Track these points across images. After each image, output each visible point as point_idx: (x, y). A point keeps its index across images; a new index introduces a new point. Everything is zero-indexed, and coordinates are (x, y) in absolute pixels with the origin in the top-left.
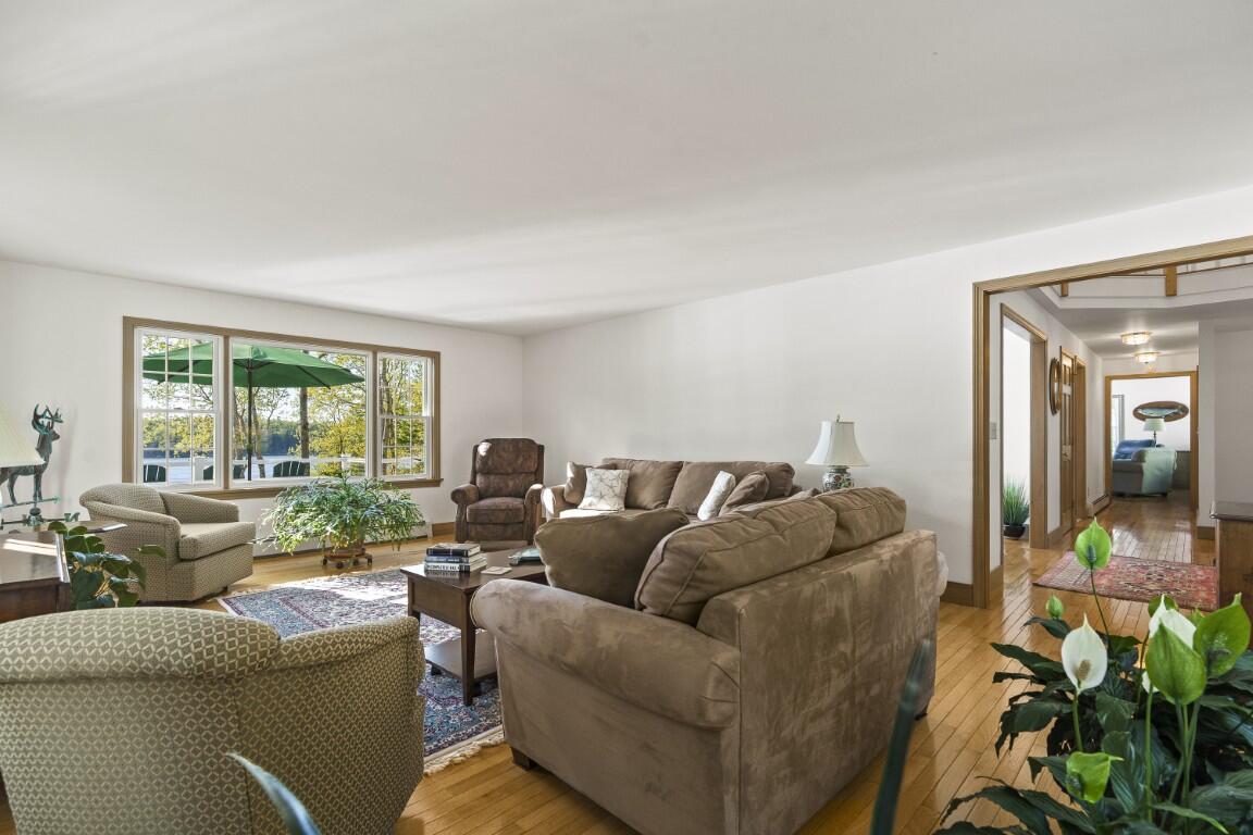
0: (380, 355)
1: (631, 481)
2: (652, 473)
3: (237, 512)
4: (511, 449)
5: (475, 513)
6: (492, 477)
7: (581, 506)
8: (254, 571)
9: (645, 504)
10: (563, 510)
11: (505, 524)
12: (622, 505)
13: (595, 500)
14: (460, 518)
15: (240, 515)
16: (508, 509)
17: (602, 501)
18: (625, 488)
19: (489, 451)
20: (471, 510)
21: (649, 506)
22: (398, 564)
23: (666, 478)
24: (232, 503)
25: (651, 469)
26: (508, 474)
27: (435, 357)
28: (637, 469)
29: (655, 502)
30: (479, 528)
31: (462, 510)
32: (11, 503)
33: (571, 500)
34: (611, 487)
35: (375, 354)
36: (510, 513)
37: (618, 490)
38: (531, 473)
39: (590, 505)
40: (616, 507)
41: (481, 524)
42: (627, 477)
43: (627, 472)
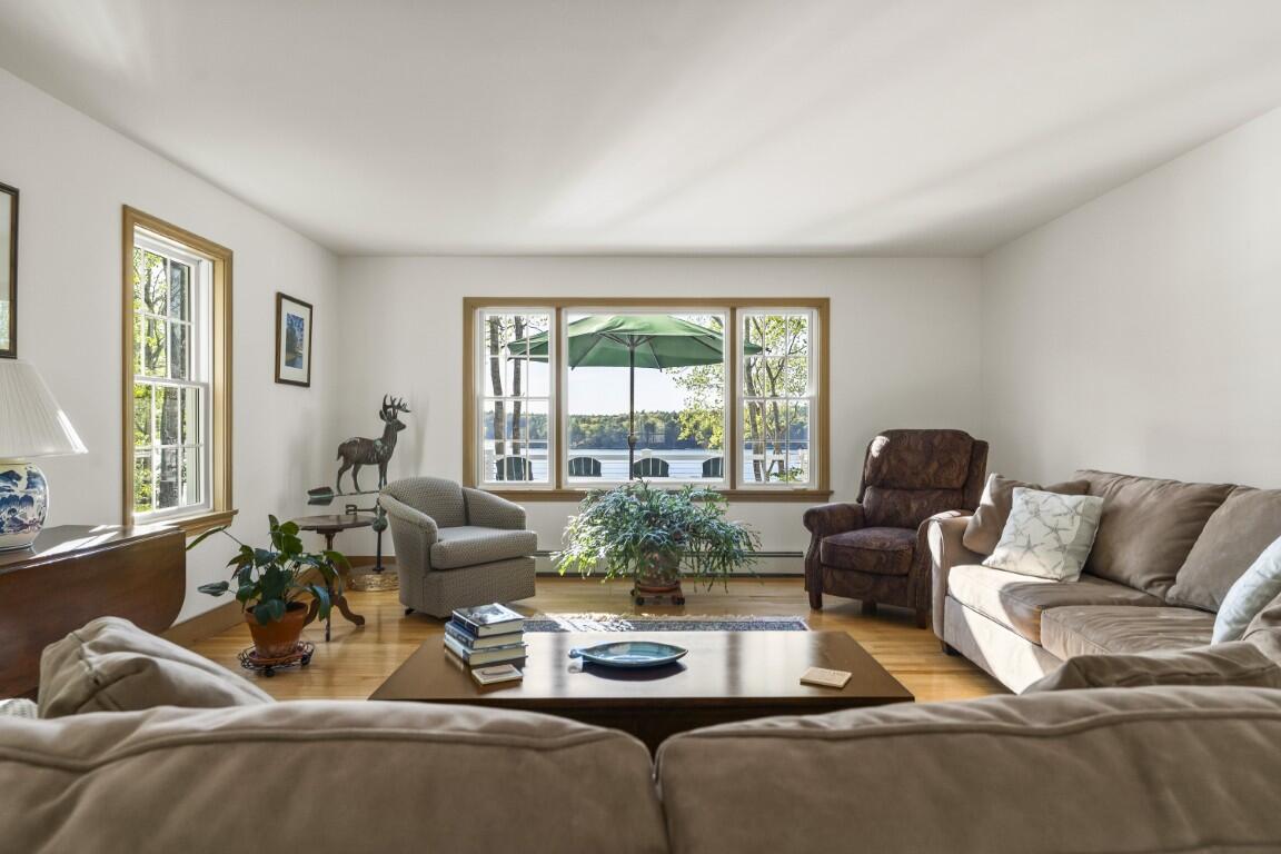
0: (742, 315)
1: (1106, 521)
2: (1153, 507)
3: (524, 517)
4: (920, 447)
5: (832, 550)
6: (886, 494)
7: (990, 560)
8: (538, 591)
9: (1125, 575)
10: (955, 565)
11: (878, 576)
12: (1076, 570)
13: (1015, 555)
14: (813, 555)
15: (527, 522)
16: (882, 550)
17: (1029, 554)
18: (1087, 537)
19: (884, 450)
20: (826, 543)
21: (1133, 581)
22: (727, 613)
23: (1182, 521)
24: (520, 506)
25: (1152, 499)
26: (912, 490)
27: (822, 306)
28: (1125, 497)
29: (1149, 571)
30: (838, 575)
31: (816, 542)
32: (355, 491)
33: (976, 546)
34: (1055, 530)
35: (733, 311)
36: (884, 556)
37: (1068, 538)
38: (955, 490)
39: (1004, 561)
40: (1059, 573)
41: (840, 569)
42: (1098, 511)
43: (1099, 500)
